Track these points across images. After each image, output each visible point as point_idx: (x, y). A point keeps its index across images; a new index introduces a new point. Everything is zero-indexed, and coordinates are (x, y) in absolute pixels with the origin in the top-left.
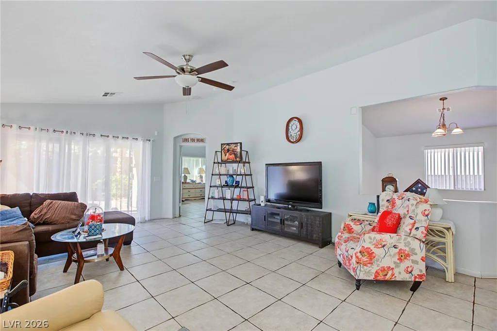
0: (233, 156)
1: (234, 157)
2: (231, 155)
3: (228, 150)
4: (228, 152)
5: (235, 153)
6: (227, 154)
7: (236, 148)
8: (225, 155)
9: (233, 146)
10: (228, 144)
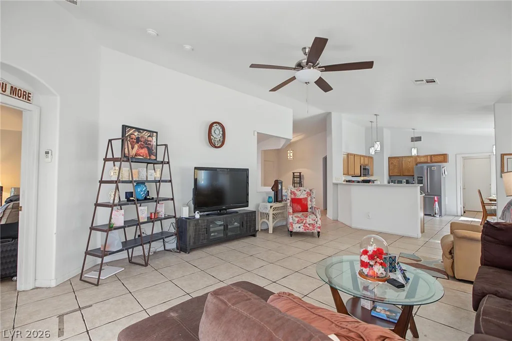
0: (144, 151)
1: (147, 152)
2: (142, 148)
3: (138, 140)
4: (137, 142)
5: (150, 146)
6: (136, 146)
7: (150, 139)
8: (132, 148)
9: (146, 135)
10: (138, 130)
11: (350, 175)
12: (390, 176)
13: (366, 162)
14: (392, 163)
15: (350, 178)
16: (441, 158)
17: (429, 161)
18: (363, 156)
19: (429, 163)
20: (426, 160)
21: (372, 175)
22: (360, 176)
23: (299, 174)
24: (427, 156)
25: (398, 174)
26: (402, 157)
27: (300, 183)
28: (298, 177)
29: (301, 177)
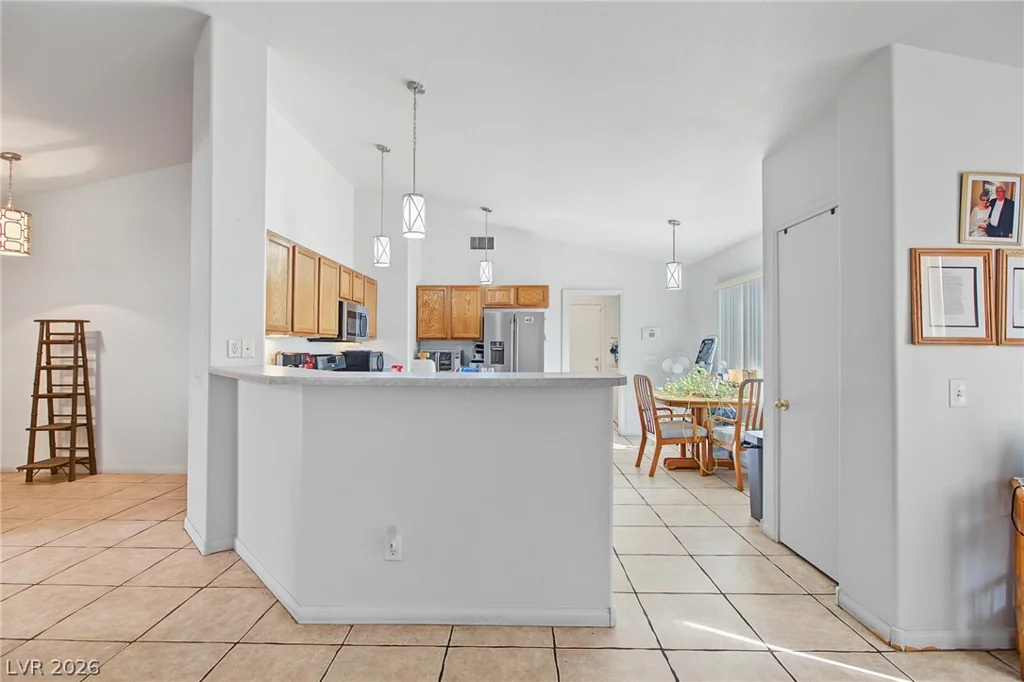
11: (301, 334)
12: (419, 340)
13: (358, 295)
14: (426, 304)
15: (301, 346)
16: (536, 297)
17: (512, 303)
18: (350, 272)
19: (511, 306)
20: (504, 301)
21: (373, 337)
22: (339, 338)
23: (71, 328)
24: (507, 288)
25: (439, 336)
26: (452, 287)
27: (80, 366)
28: (70, 342)
29: (87, 342)
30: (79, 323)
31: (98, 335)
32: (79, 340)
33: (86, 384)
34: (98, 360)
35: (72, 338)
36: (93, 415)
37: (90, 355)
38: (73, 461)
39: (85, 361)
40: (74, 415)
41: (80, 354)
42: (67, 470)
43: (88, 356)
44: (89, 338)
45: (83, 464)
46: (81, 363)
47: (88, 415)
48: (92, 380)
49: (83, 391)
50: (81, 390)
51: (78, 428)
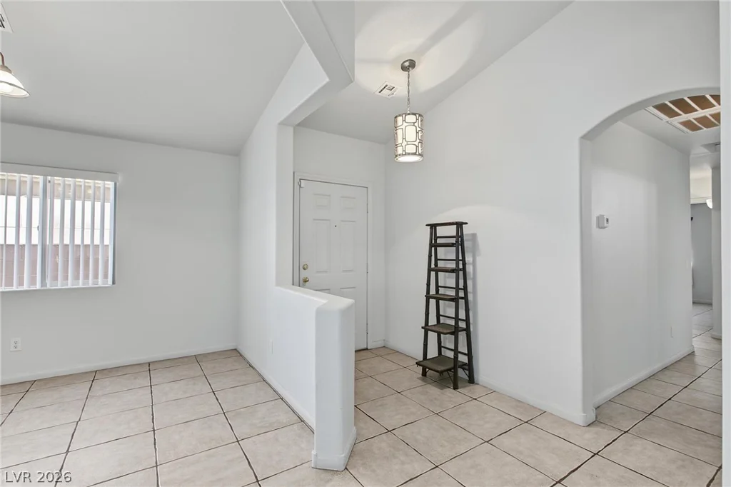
23: (453, 231)
27: (460, 270)
28: (451, 245)
29: (466, 244)
30: (459, 225)
31: (474, 236)
32: (459, 242)
33: (465, 288)
34: (474, 263)
35: (453, 241)
36: (471, 321)
37: (469, 259)
38: (456, 364)
39: (464, 264)
40: (457, 319)
41: (460, 258)
42: (452, 374)
43: (466, 259)
44: (467, 240)
45: (464, 369)
46: (461, 266)
47: (467, 320)
48: (469, 283)
49: (463, 296)
50: (461, 294)
51: (460, 333)
